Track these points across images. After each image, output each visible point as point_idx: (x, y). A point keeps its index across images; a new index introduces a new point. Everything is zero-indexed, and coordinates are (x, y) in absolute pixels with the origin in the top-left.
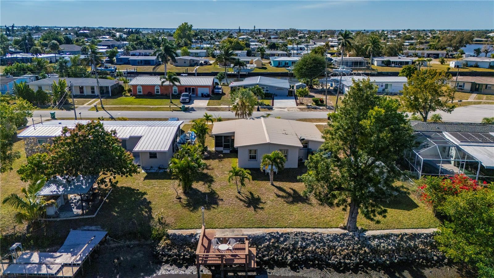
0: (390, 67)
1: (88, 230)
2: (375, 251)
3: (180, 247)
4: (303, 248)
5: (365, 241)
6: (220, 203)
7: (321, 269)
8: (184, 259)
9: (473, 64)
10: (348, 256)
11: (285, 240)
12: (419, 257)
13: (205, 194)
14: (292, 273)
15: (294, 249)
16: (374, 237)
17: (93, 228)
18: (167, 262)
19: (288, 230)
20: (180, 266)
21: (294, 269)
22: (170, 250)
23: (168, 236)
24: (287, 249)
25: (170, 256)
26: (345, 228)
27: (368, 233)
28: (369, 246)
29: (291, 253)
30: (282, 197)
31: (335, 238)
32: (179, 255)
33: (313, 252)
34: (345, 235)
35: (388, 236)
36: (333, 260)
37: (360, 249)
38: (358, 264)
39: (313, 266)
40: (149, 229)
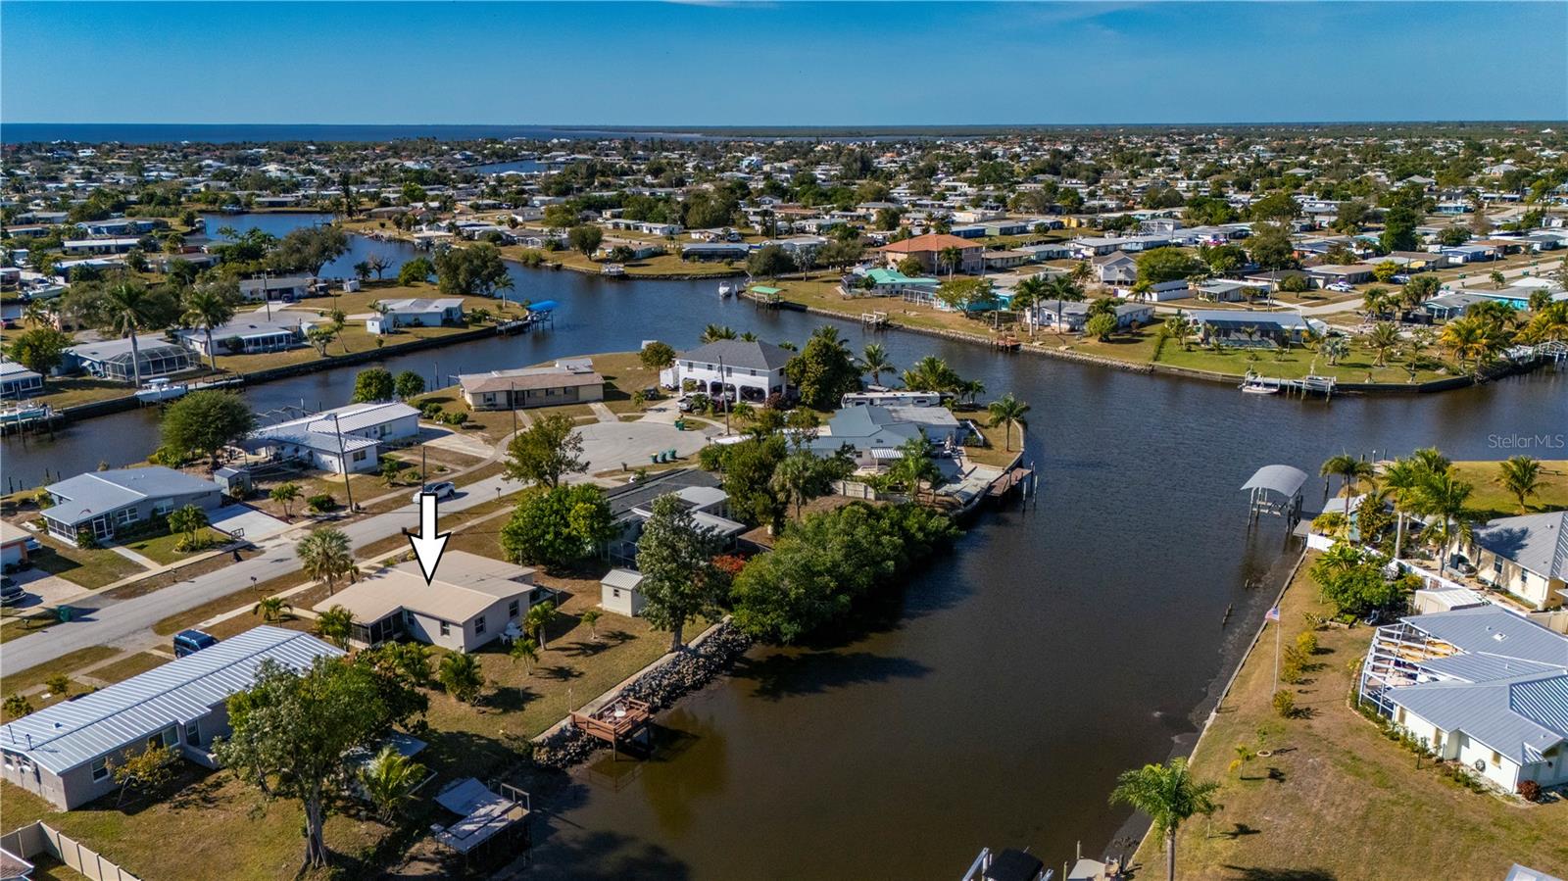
0: (243, 353)
1: (452, 788)
2: (707, 657)
3: (564, 747)
4: (659, 685)
5: (695, 653)
6: (532, 691)
7: (685, 695)
8: (577, 754)
9: (411, 320)
10: (695, 674)
11: (641, 688)
12: (734, 647)
13: (495, 695)
14: (669, 711)
15: (654, 691)
16: (698, 646)
17: (453, 783)
18: (565, 766)
19: (634, 678)
20: (580, 762)
21: (667, 707)
22: (555, 755)
23: (541, 745)
24: (649, 695)
25: (561, 760)
26: (673, 651)
27: (692, 645)
28: (701, 656)
29: (654, 695)
30: (579, 654)
31: (675, 664)
32: (570, 754)
33: (669, 685)
34: (678, 656)
35: (705, 641)
36: (688, 682)
37: (697, 662)
38: (705, 675)
39: (678, 696)
40: (509, 752)
